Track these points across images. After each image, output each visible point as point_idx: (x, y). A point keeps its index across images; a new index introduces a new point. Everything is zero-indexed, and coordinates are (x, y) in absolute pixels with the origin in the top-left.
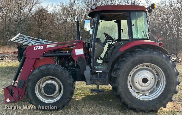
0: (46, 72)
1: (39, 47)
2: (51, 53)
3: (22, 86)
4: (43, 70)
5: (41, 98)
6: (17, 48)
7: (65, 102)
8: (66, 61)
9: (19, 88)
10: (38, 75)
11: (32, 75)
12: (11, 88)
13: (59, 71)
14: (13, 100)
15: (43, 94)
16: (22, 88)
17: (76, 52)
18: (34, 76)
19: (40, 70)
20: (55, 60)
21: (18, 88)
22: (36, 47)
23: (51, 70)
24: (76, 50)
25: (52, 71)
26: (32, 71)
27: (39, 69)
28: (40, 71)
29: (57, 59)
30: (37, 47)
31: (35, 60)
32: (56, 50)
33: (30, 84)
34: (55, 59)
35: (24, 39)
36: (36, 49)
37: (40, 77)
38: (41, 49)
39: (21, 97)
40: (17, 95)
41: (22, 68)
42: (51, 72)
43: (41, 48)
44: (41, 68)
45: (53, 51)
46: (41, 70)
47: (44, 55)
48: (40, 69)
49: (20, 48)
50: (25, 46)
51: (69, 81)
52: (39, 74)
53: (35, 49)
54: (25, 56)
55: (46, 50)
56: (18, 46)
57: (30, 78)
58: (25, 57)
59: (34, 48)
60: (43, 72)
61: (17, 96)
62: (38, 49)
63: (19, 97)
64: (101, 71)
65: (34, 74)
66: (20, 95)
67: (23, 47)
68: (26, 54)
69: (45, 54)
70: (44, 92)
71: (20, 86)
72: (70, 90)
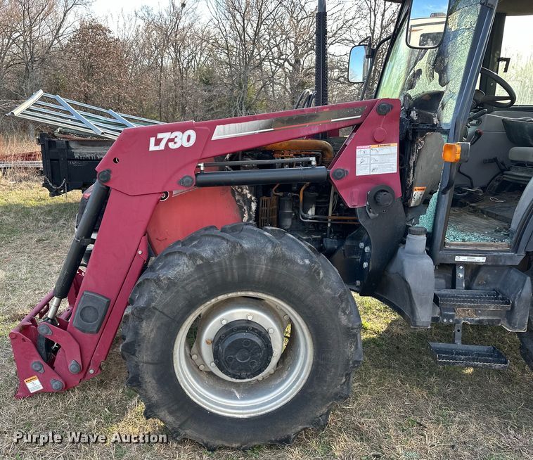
0: (232, 269)
1: (173, 136)
2: (222, 168)
3: (97, 322)
4: (216, 260)
5: (200, 395)
6: (39, 141)
7: (318, 414)
8: (287, 205)
9: (83, 331)
10: (189, 288)
11: (160, 287)
12: (45, 331)
13: (298, 264)
14: (56, 384)
15: (202, 367)
16: (97, 332)
17: (358, 161)
18: (168, 288)
19: (199, 262)
20: (239, 201)
21: (78, 331)
22: (160, 136)
23: (255, 259)
24: (357, 151)
25: (261, 268)
26: (140, 252)
27: (193, 257)
28: (199, 268)
29: (249, 196)
30: (165, 136)
31: (154, 199)
32: (246, 154)
33: (149, 329)
34: (240, 194)
35: (57, 110)
36: (162, 146)
37: (203, 295)
38: (186, 145)
39: (91, 371)
40: (73, 362)
41: (94, 236)
42: (258, 271)
43: (184, 140)
44: (207, 252)
45: (231, 159)
46: (208, 263)
47: (201, 178)
48: (202, 258)
49: (50, 142)
50: (64, 136)
51: (345, 314)
52: (195, 280)
53: (157, 148)
54: (107, 181)
55: (207, 154)
56: (42, 135)
57: (151, 300)
58: (108, 189)
59: (152, 140)
60: (215, 269)
61: (73, 365)
62: (171, 145)
63: (84, 370)
64: (482, 260)
65: (172, 283)
66: (87, 361)
67: (56, 137)
68: (109, 171)
69: (202, 173)
70: (213, 364)
71: (88, 322)
72: (348, 361)
